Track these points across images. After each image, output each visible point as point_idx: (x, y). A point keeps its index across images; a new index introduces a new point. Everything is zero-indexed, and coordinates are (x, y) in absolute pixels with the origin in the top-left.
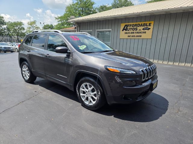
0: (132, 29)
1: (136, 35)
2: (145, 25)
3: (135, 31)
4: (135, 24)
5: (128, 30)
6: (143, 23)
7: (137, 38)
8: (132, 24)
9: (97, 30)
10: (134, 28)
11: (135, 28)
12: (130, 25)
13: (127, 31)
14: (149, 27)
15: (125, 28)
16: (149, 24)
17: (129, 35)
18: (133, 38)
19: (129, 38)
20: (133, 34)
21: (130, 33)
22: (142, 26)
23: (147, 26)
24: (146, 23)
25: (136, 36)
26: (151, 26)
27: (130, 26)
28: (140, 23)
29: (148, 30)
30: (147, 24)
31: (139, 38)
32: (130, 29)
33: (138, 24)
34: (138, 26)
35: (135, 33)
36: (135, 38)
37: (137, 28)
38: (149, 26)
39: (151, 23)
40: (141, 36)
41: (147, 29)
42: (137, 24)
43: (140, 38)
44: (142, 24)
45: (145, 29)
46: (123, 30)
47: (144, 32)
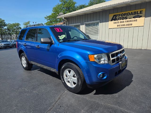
0: (121, 18)
1: (126, 23)
2: (135, 13)
3: (124, 20)
4: (125, 14)
5: (117, 19)
6: (133, 11)
7: (128, 26)
8: (121, 13)
9: (85, 23)
10: (123, 17)
11: (125, 17)
12: (119, 14)
13: (116, 21)
14: (140, 15)
15: (114, 18)
16: (140, 11)
17: (118, 24)
18: (123, 27)
19: (118, 27)
20: (123, 24)
21: (120, 22)
22: (132, 14)
23: (137, 14)
24: (136, 11)
25: (126, 25)
26: (142, 13)
27: (119, 16)
28: (130, 12)
29: (140, 17)
30: (138, 12)
31: (129, 26)
32: (119, 19)
33: (128, 13)
34: (128, 15)
35: (124, 22)
36: (125, 27)
37: (127, 17)
38: (140, 13)
39: (142, 11)
40: (132, 24)
41: (137, 17)
42: (126, 13)
43: (131, 26)
44: (132, 13)
45: (136, 17)
46: (111, 21)
47: (135, 20)
